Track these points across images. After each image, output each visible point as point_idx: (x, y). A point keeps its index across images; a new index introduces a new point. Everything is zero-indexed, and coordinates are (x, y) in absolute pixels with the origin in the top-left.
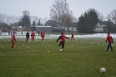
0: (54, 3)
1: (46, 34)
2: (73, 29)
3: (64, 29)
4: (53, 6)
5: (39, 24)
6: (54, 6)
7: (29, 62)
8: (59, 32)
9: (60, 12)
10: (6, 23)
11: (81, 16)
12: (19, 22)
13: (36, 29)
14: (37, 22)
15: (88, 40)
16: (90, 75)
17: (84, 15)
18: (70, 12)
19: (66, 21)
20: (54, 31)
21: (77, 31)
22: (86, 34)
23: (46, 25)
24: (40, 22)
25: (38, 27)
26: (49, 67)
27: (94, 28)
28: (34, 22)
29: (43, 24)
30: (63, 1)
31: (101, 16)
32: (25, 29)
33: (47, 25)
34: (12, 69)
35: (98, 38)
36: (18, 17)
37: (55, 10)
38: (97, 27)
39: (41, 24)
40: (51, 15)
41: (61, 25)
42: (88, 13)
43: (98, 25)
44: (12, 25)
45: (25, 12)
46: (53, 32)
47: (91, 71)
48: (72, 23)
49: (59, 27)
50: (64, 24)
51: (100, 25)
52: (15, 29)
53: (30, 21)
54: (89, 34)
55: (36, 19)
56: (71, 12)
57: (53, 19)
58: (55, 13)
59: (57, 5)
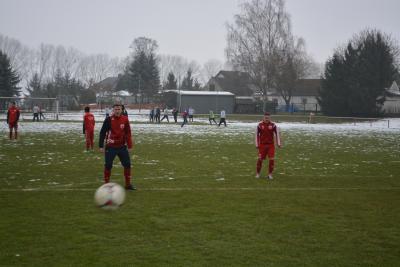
0: (239, 13)
2: (304, 102)
3: (275, 104)
4: (237, 22)
5: (188, 84)
7: (155, 215)
8: (255, 113)
9: (260, 41)
10: (77, 80)
11: (335, 56)
12: (119, 75)
13: (180, 100)
14: (182, 78)
15: (360, 142)
16: (365, 261)
17: (346, 54)
18: (295, 44)
19: (281, 73)
20: (240, 110)
21: (319, 109)
22: (350, 121)
23: (212, 88)
24: (193, 76)
25: (183, 95)
26: (222, 233)
27: (379, 98)
28: (171, 77)
29: (203, 86)
30: (273, 5)
32: (139, 100)
33: (217, 86)
34: (95, 237)
35: (394, 135)
36: (117, 58)
37: (243, 35)
39: (193, 86)
40: (228, 52)
41: (263, 87)
42: (359, 48)
43: (394, 88)
44: (96, 87)
45: (140, 42)
46: (235, 112)
47: (368, 249)
48: (302, 80)
49: (257, 95)
50: (275, 84)
52: (106, 101)
53: (157, 73)
54: (361, 121)
55: (180, 66)
56: (301, 41)
57: (235, 67)
58: (242, 46)
59: (251, 20)
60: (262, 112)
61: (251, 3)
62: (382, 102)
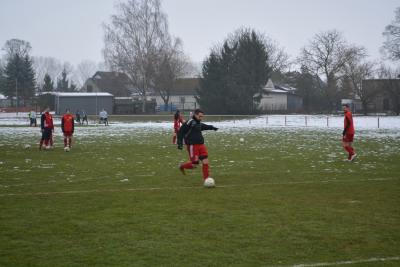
0: (115, 13)
1: (92, 119)
2: (183, 101)
3: (153, 103)
4: (114, 22)
5: (63, 86)
6: (117, 22)
8: (135, 113)
9: (137, 41)
11: (212, 55)
17: (223, 53)
18: (173, 44)
21: (198, 107)
22: (229, 119)
23: (89, 89)
24: (68, 77)
25: (62, 97)
27: (256, 95)
28: (48, 79)
29: (79, 87)
30: (149, 4)
31: (279, 57)
32: (15, 103)
33: (94, 85)
35: (274, 131)
37: (120, 36)
38: (267, 93)
40: (105, 52)
41: (142, 87)
42: (236, 46)
43: (270, 86)
45: (13, 44)
46: (115, 112)
48: (180, 80)
49: (135, 95)
50: (152, 83)
51: (276, 88)
53: (32, 75)
54: (240, 118)
55: (52, 66)
56: (178, 41)
57: (112, 67)
58: (120, 46)
59: (128, 20)
60: (141, 112)
61: (127, 3)
62: (259, 99)
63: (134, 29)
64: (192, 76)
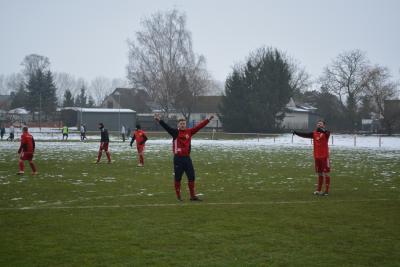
0: (140, 30)
1: (114, 135)
4: (139, 39)
6: (142, 38)
9: (161, 59)
11: (236, 73)
17: (246, 71)
18: (196, 61)
21: (220, 126)
22: (247, 137)
23: (110, 106)
25: (84, 112)
27: (278, 114)
28: (68, 94)
30: (174, 22)
31: (300, 76)
32: (37, 118)
33: (114, 102)
37: (144, 52)
39: (87, 103)
41: (164, 103)
43: (291, 105)
51: (298, 107)
53: (54, 90)
54: (264, 137)
56: (202, 59)
58: (144, 63)
61: (152, 19)
62: (281, 118)
63: (158, 46)
64: (214, 94)
